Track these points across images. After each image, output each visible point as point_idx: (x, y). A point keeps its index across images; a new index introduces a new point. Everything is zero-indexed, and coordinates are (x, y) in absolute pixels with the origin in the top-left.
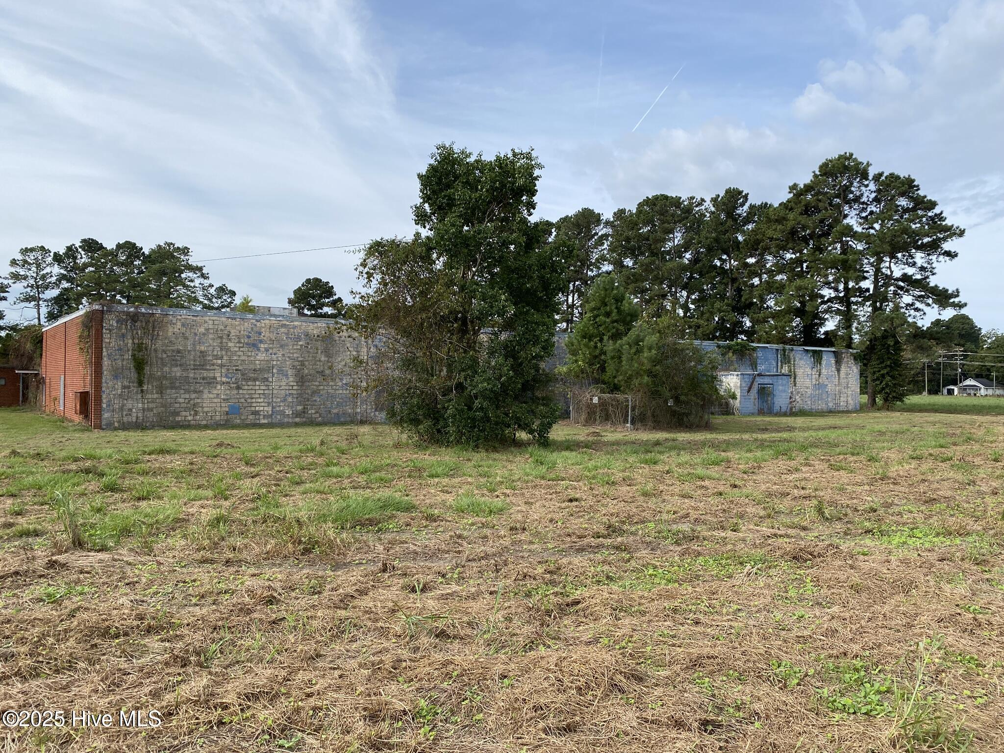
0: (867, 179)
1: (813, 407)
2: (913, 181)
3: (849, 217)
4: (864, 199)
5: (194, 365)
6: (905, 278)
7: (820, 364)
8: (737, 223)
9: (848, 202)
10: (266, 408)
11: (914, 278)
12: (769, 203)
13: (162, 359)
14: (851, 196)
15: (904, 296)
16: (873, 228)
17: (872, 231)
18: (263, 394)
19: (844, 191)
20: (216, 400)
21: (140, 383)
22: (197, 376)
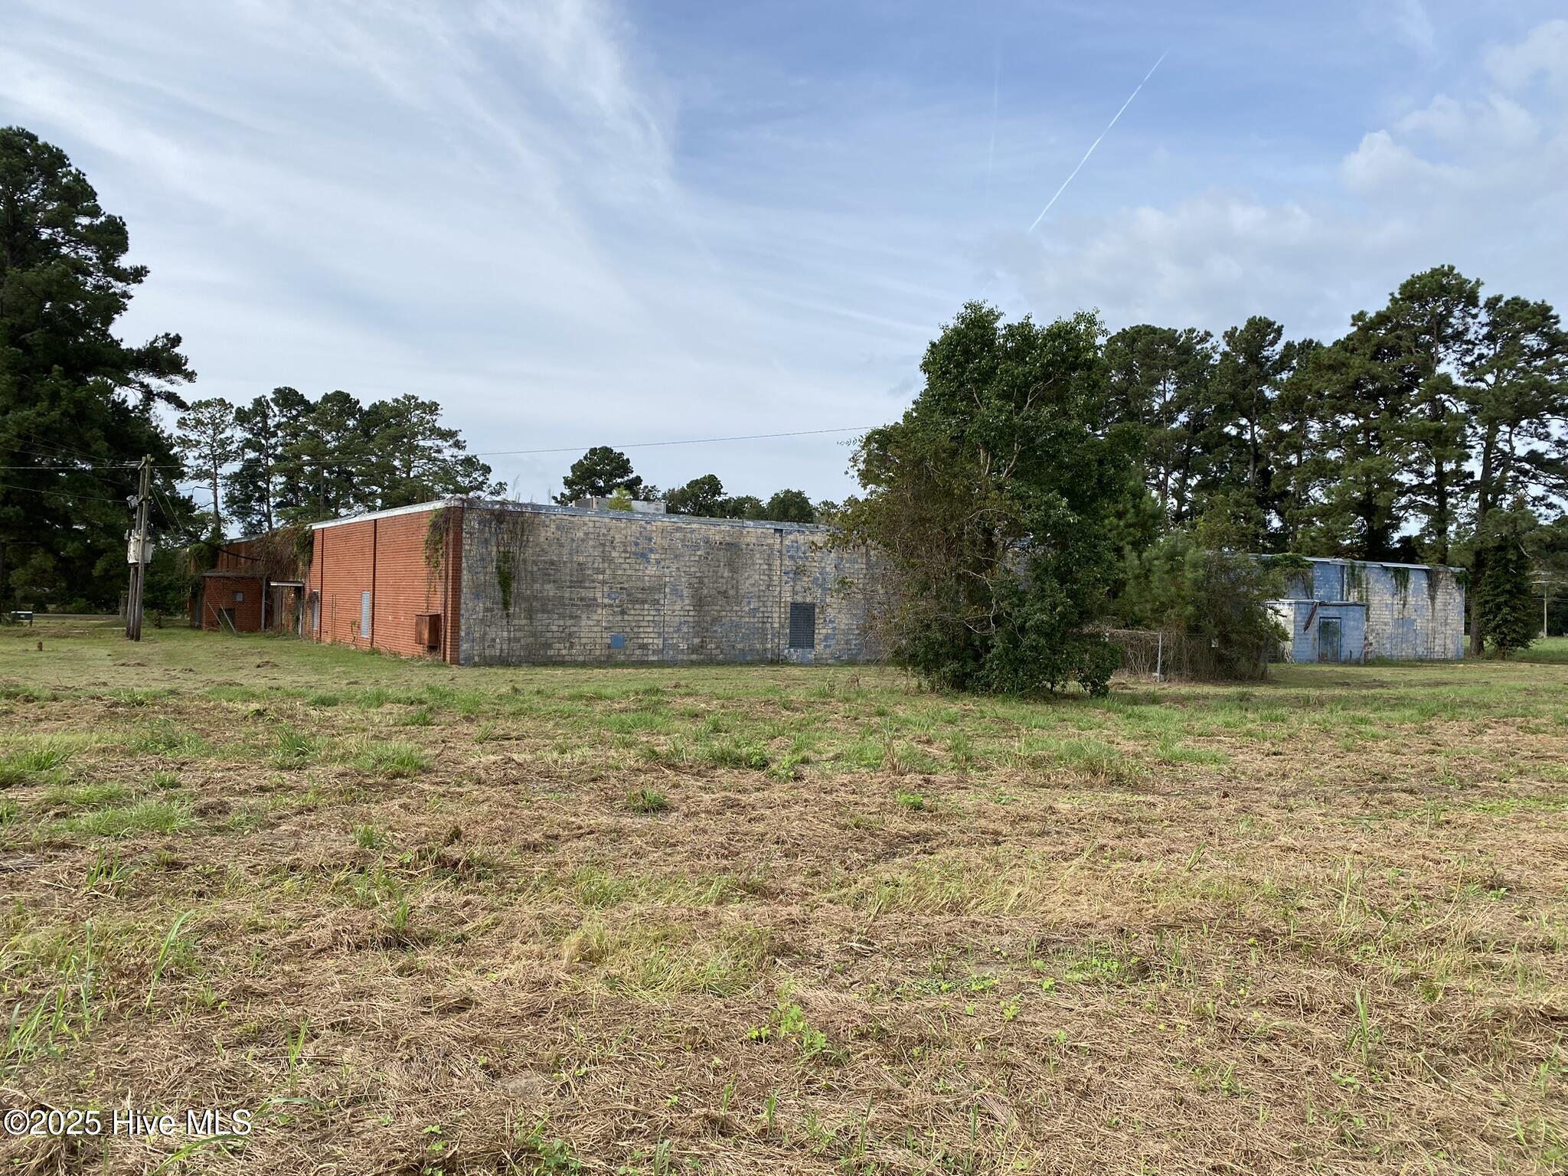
0: (1476, 306)
1: (1394, 653)
2: (1549, 309)
3: (1445, 362)
4: (1470, 336)
5: (571, 581)
6: (1533, 457)
7: (1406, 587)
8: (1264, 372)
9: (1444, 340)
10: (656, 641)
11: (1546, 457)
12: (1315, 340)
13: (532, 572)
14: (1450, 331)
15: (1530, 485)
16: (1482, 380)
17: (1483, 385)
18: (653, 621)
19: (1439, 324)
20: (595, 629)
21: (506, 605)
22: (573, 596)
